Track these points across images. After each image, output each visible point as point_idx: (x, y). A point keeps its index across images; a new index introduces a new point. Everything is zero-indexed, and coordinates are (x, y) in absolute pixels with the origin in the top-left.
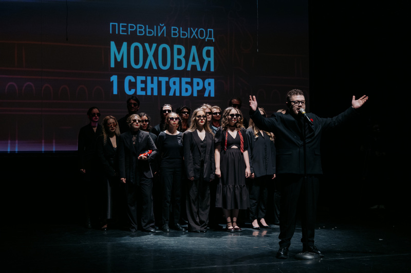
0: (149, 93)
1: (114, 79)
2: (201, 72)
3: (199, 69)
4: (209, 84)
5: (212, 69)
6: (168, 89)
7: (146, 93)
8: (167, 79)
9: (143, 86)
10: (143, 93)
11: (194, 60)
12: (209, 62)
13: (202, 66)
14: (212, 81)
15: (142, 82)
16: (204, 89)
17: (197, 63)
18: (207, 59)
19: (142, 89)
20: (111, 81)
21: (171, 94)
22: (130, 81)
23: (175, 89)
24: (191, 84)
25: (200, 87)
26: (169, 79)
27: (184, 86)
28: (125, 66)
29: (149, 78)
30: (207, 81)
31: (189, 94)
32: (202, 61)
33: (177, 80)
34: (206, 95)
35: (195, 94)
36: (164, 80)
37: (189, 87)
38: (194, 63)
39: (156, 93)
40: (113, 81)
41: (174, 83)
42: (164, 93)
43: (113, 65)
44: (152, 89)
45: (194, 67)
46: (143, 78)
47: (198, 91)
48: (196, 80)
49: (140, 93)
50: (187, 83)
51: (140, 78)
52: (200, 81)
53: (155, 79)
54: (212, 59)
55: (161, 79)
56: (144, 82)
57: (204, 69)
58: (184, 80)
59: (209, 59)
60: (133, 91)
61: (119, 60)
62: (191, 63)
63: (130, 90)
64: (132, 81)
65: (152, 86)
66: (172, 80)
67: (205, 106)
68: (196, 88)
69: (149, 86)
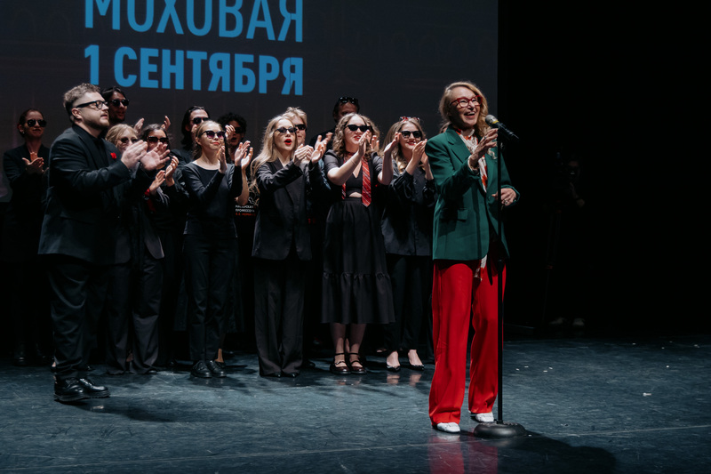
0: (166, 85)
1: (92, 52)
2: (276, 42)
3: (271, 36)
4: (293, 69)
5: (299, 38)
6: (206, 76)
7: (160, 84)
8: (204, 55)
9: (154, 68)
10: (154, 84)
11: (261, 17)
12: (293, 23)
13: (277, 31)
14: (298, 62)
15: (152, 60)
16: (281, 79)
17: (267, 24)
18: (288, 17)
19: (152, 76)
20: (86, 55)
21: (213, 87)
22: (126, 57)
23: (220, 76)
24: (254, 67)
25: (274, 75)
26: (209, 56)
27: (240, 71)
28: (116, 25)
29: (166, 53)
30: (288, 62)
31: (249, 88)
32: (277, 20)
33: (225, 57)
34: (286, 91)
35: (263, 89)
36: (197, 57)
37: (250, 73)
38: (261, 24)
39: (180, 85)
40: (89, 57)
41: (220, 65)
42: (197, 85)
43: (89, 23)
44: (173, 76)
45: (261, 32)
46: (154, 52)
47: (269, 82)
48: (264, 60)
49: (147, 83)
50: (246, 65)
51: (147, 53)
52: (273, 61)
53: (179, 54)
54: (298, 16)
55: (191, 54)
56: (156, 61)
57: (282, 37)
58: (241, 58)
59: (294, 16)
60: (132, 79)
61: (103, 12)
62: (254, 23)
63: (125, 76)
64: (130, 58)
65: (172, 69)
66: (216, 57)
67: (293, 111)
68: (265, 77)
69: (167, 69)
